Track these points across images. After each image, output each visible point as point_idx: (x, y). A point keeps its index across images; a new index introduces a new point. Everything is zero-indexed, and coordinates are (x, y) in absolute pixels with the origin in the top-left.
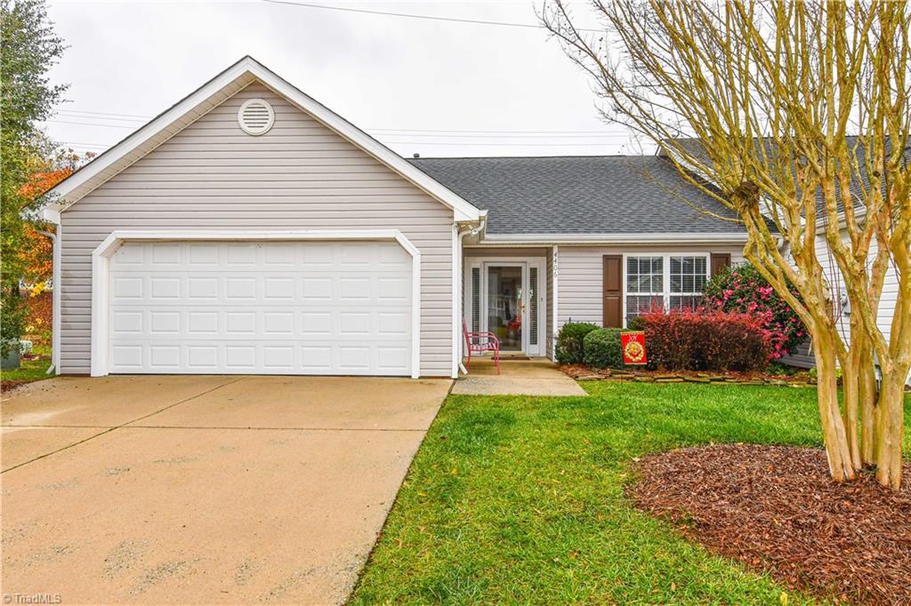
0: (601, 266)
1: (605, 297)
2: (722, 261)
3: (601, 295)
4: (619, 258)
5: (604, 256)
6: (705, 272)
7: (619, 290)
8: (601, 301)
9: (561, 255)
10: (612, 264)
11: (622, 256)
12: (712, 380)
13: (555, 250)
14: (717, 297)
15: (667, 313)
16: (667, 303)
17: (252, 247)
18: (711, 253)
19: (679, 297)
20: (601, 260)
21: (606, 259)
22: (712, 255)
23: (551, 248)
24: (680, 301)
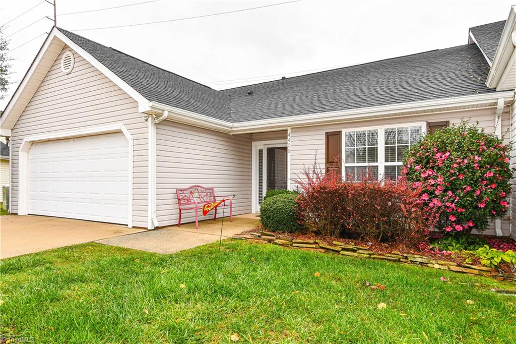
0: (324, 142)
1: (327, 168)
3: (324, 166)
4: (339, 134)
5: (326, 133)
7: (339, 161)
9: (294, 134)
10: (333, 140)
11: (340, 132)
13: (289, 132)
16: (381, 171)
17: (72, 141)
18: (427, 122)
19: (395, 166)
20: (324, 137)
21: (328, 135)
22: (428, 124)
23: (287, 130)
24: (395, 170)
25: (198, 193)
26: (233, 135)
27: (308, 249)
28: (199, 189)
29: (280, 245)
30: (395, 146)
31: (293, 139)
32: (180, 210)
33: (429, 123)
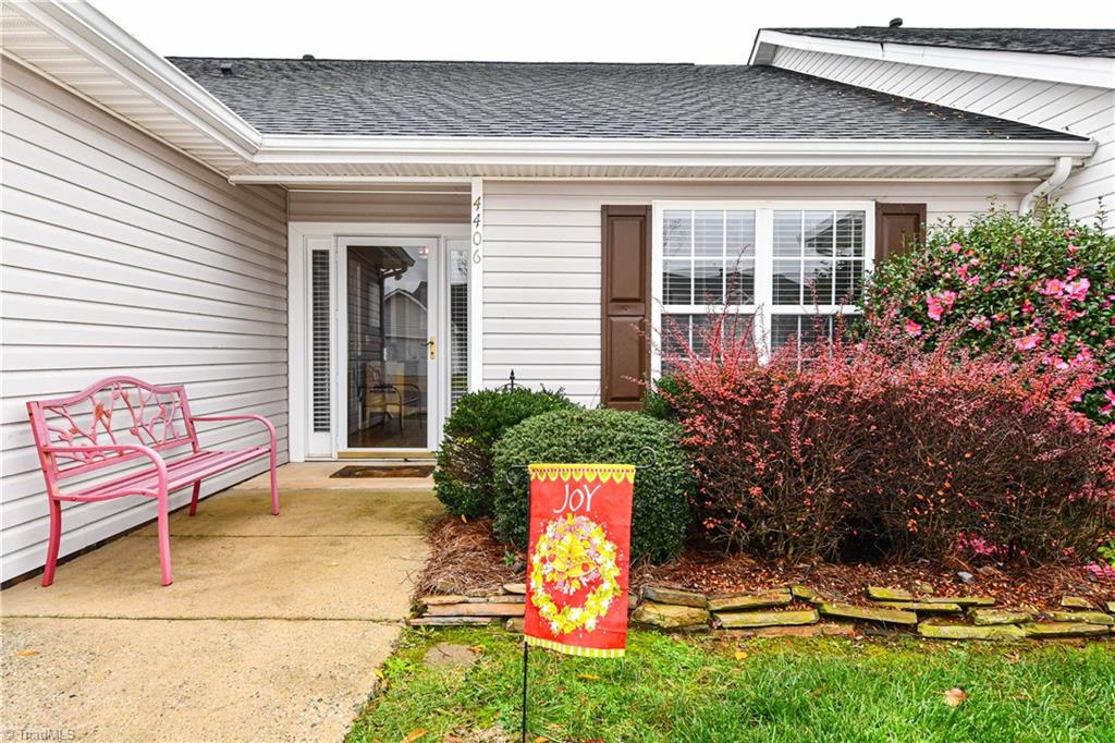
0: (596, 234)
1: (606, 317)
2: (903, 222)
3: (596, 311)
4: (643, 216)
5: (605, 208)
6: (858, 252)
7: (643, 297)
8: (596, 326)
9: (492, 204)
10: (623, 230)
11: (648, 209)
12: (923, 615)
13: (477, 192)
14: (906, 310)
15: (764, 360)
16: (762, 329)
18: (877, 204)
19: (796, 316)
20: (597, 219)
21: (611, 215)
22: (879, 206)
23: (468, 188)
24: (797, 328)
25: (130, 408)
26: (240, 186)
27: (787, 631)
28: (130, 392)
29: (669, 631)
30: (800, 262)
31: (492, 218)
32: (56, 503)
33: (883, 205)
